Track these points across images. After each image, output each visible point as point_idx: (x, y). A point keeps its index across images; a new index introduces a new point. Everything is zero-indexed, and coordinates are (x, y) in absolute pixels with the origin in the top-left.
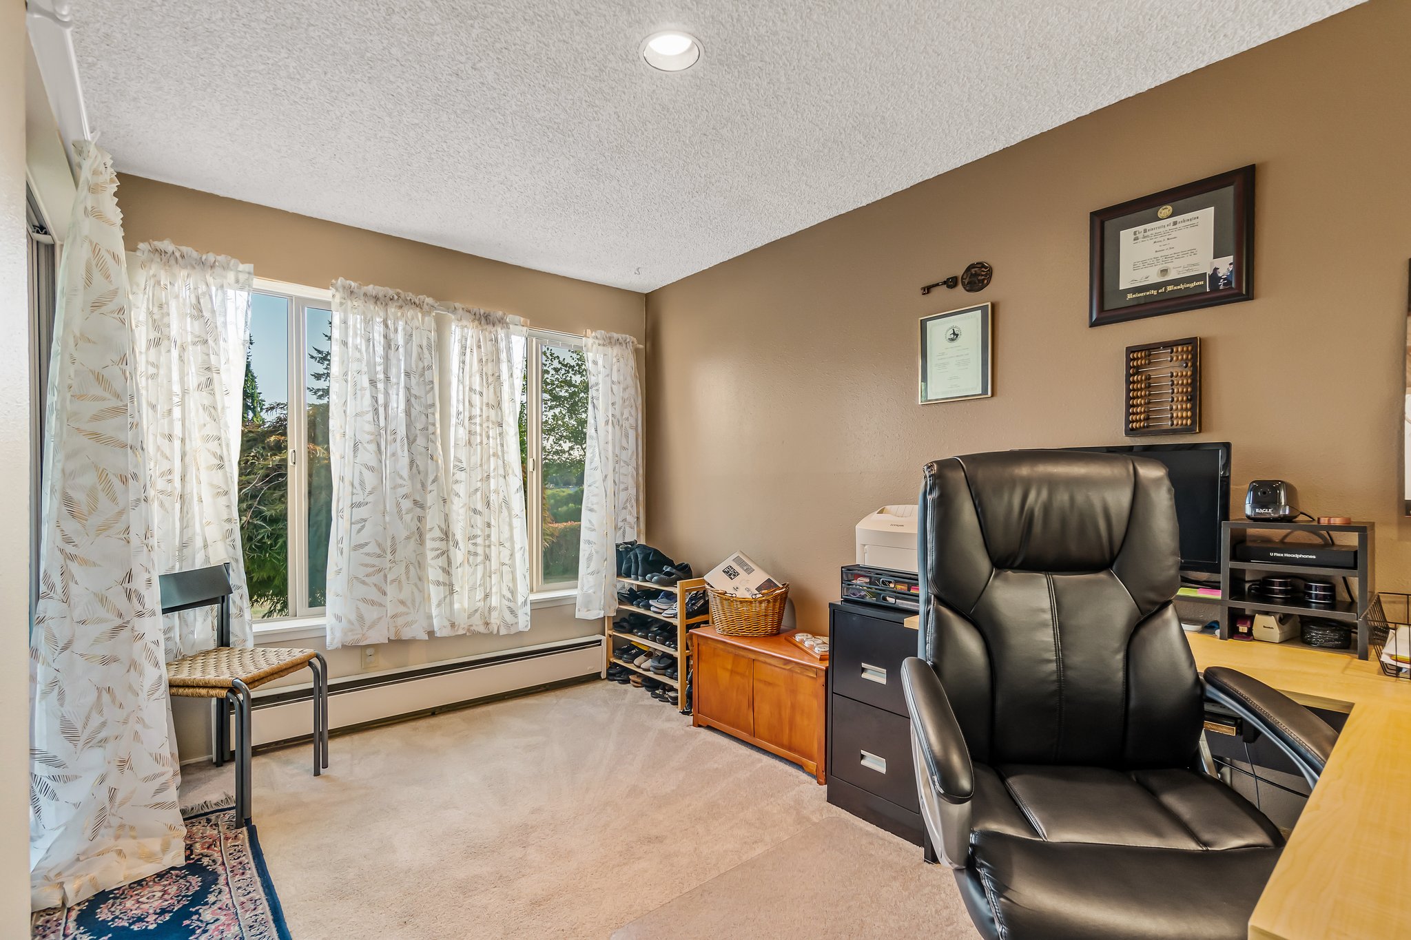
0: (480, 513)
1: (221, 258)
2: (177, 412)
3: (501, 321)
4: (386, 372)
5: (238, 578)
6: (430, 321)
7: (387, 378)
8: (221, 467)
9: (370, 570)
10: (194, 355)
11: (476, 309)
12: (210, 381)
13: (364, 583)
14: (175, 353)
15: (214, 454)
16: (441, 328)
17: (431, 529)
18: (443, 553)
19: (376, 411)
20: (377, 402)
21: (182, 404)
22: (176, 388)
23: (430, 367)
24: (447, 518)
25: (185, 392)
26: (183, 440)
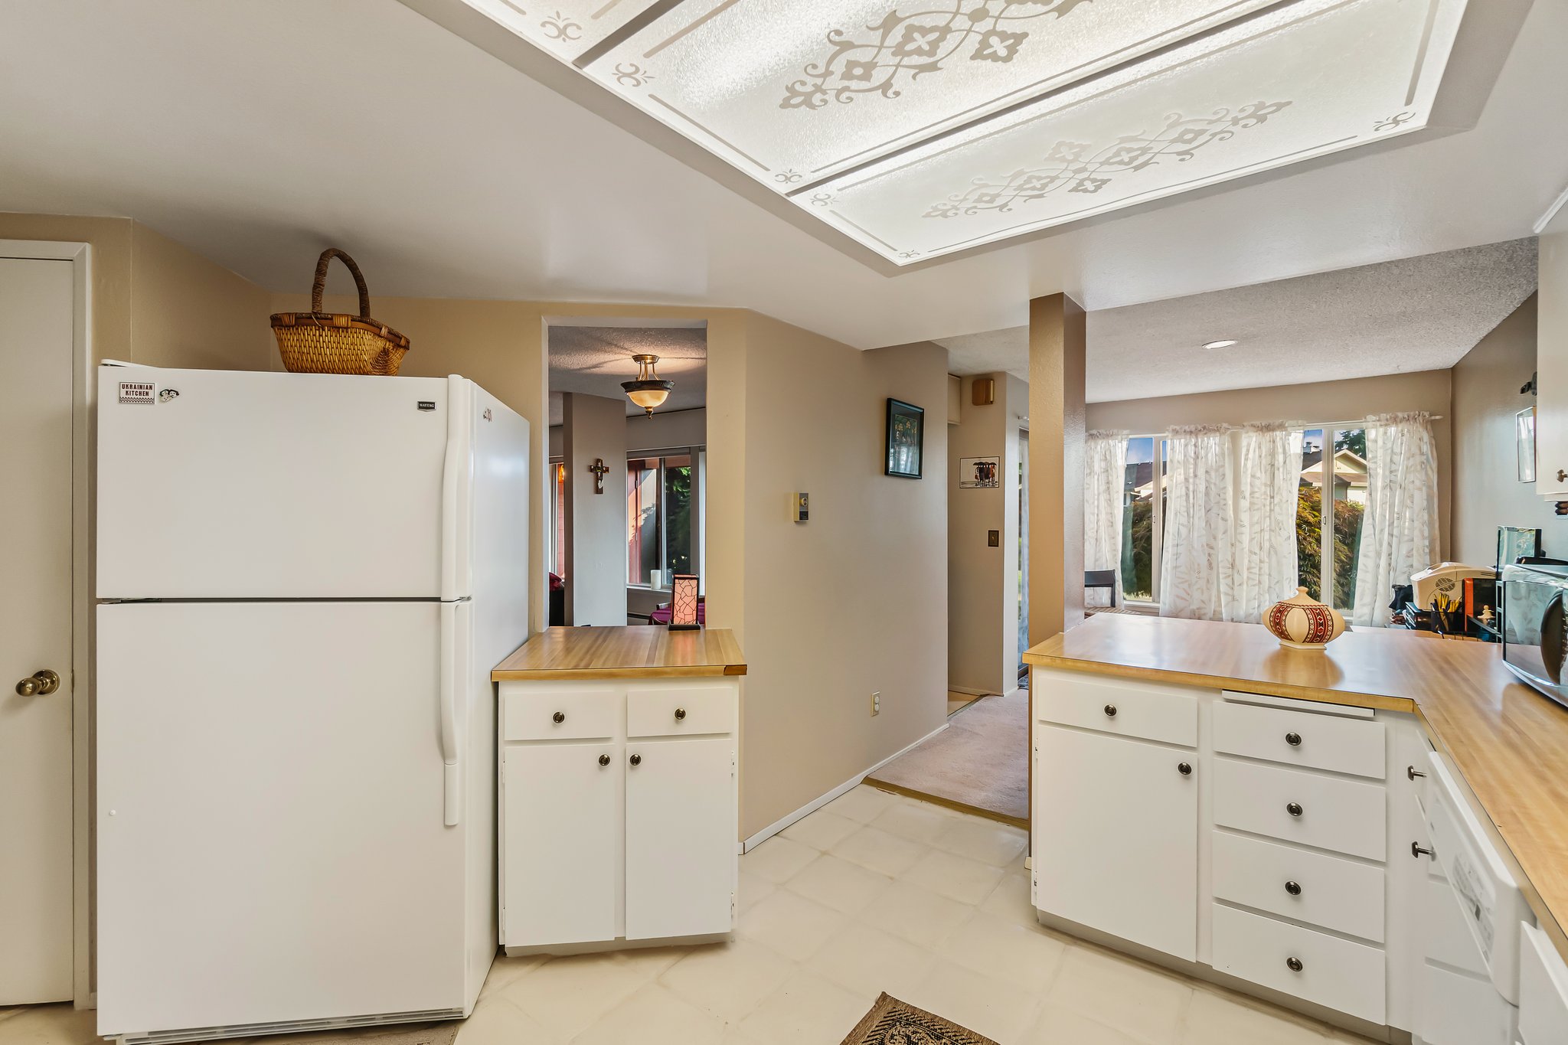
0: (1255, 554)
1: (1115, 431)
2: (1096, 502)
3: (1281, 427)
4: (1195, 472)
5: (1118, 576)
6: (1227, 438)
7: (1196, 476)
8: (1112, 526)
9: (1180, 580)
10: (1103, 477)
11: (1258, 423)
12: (1108, 488)
13: (1178, 587)
14: (1096, 477)
15: (1109, 521)
16: (1235, 440)
17: (1222, 561)
18: (1229, 576)
19: (1187, 495)
20: (1188, 490)
21: (1098, 499)
22: (1096, 492)
23: (1223, 466)
24: (1233, 555)
25: (1099, 494)
26: (1098, 515)
